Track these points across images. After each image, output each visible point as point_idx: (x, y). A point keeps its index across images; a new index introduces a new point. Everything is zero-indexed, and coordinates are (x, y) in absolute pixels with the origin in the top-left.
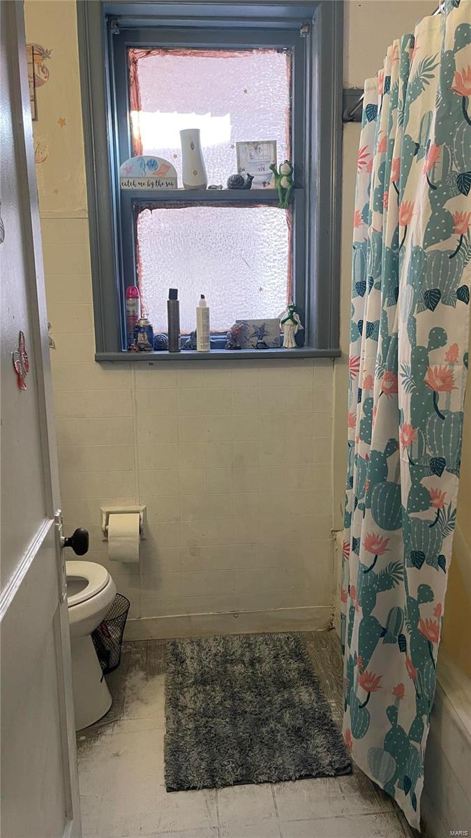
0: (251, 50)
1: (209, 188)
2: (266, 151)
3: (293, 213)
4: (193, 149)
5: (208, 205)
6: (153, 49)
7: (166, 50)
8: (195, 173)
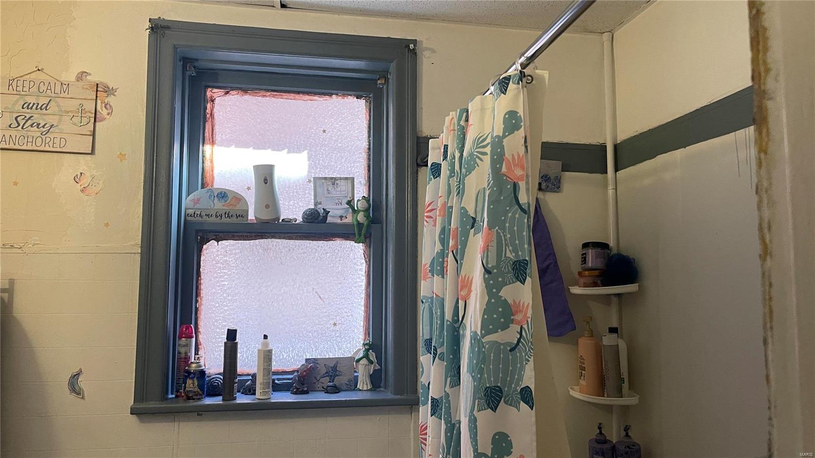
0: (330, 95)
1: (283, 220)
2: (343, 186)
3: (370, 248)
4: (266, 183)
5: (280, 238)
6: (233, 90)
7: (245, 91)
8: (267, 206)
